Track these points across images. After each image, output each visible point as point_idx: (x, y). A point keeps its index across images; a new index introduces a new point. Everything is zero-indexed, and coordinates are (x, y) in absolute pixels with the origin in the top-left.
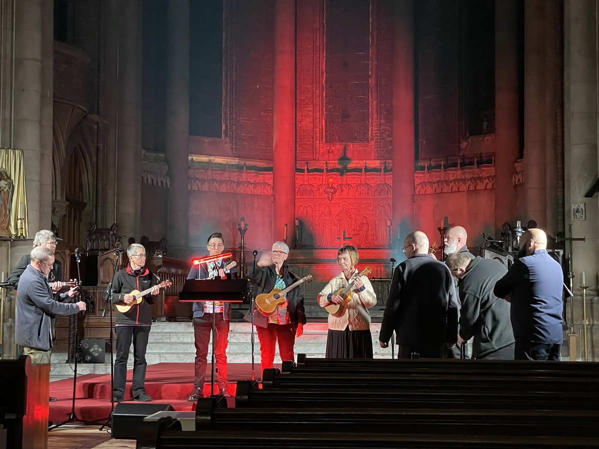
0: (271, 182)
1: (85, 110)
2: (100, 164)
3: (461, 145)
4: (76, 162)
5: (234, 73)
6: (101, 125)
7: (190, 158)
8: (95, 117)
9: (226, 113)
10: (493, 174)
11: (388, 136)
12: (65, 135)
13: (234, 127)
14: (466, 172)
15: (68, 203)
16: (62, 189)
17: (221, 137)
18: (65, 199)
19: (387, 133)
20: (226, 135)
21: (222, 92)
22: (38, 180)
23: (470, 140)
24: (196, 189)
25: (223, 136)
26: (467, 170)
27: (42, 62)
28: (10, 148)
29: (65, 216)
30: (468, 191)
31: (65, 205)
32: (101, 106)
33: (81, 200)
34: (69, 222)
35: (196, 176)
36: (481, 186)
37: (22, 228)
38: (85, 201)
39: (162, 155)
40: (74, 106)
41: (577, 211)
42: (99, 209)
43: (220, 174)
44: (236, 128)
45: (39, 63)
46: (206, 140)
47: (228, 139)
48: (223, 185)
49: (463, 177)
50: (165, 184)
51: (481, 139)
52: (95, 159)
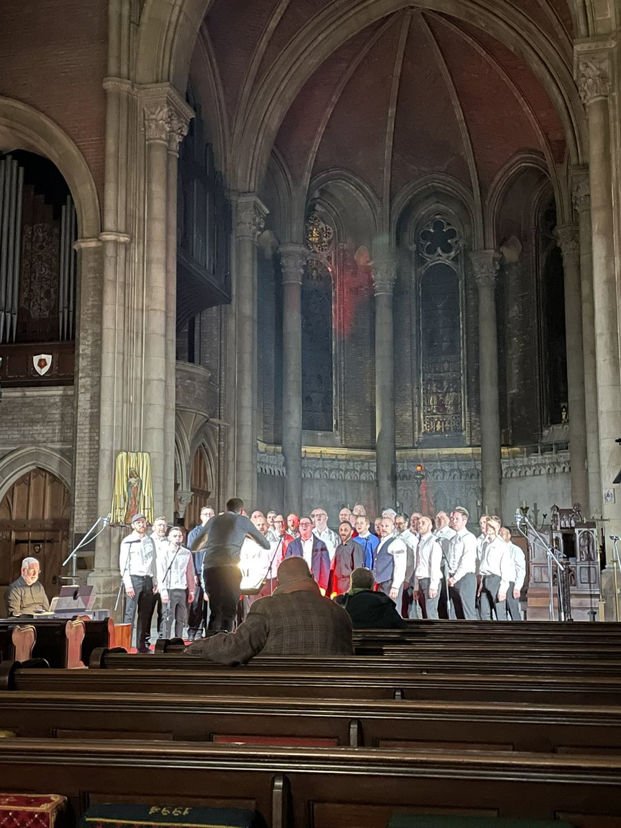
0: (374, 469)
1: (207, 416)
2: (222, 459)
3: (544, 433)
4: (201, 457)
5: (342, 375)
6: (222, 427)
7: (303, 450)
8: (216, 420)
9: (336, 410)
10: (569, 459)
11: (479, 426)
12: (189, 437)
13: (343, 422)
14: (546, 458)
15: (193, 493)
16: (188, 481)
17: (332, 431)
18: (190, 490)
19: (478, 424)
20: (336, 428)
21: (332, 392)
22: (162, 476)
23: (551, 428)
24: (309, 476)
25: (334, 429)
26: (547, 456)
27: (165, 382)
28: (140, 451)
29: (191, 503)
30: (548, 474)
31: (190, 495)
32: (222, 411)
33: (206, 490)
34: (195, 507)
35: (309, 466)
36: (559, 470)
37: (148, 516)
38: (209, 491)
39: (279, 448)
40: (196, 414)
41: (608, 495)
42: (221, 496)
43: (329, 463)
44: (345, 423)
45: (163, 383)
46: (319, 434)
47: (338, 433)
48: (333, 472)
49: (544, 462)
50: (281, 474)
51: (561, 427)
52: (217, 455)
